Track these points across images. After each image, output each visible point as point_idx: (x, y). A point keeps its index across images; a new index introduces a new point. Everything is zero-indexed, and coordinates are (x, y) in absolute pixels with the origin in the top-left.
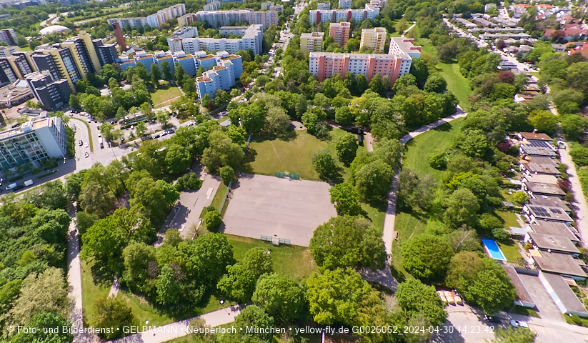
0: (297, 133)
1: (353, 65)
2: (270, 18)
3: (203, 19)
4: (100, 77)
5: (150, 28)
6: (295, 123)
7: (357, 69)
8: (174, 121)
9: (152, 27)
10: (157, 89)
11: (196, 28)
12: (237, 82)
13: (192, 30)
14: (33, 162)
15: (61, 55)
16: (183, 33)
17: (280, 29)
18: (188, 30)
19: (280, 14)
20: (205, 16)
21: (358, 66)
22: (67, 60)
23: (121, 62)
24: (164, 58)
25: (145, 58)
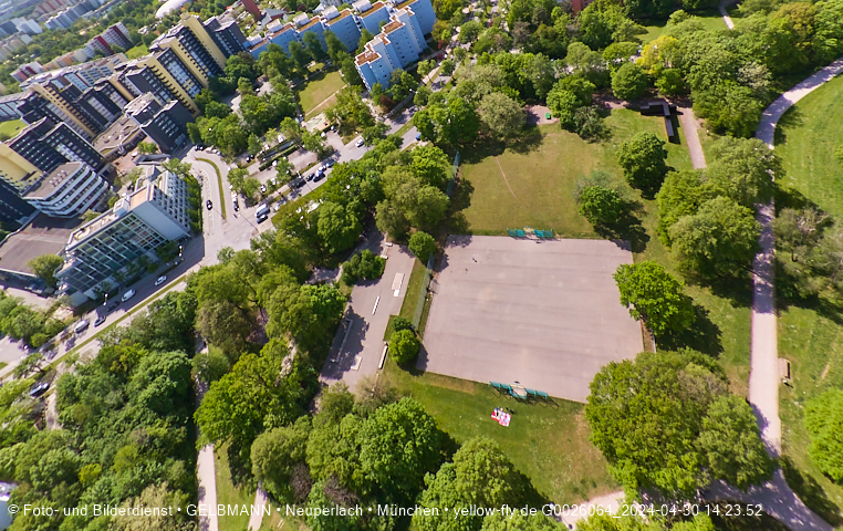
0: (542, 132)
4: (226, 80)
6: (537, 109)
8: (334, 141)
10: (308, 81)
12: (429, 41)
14: (148, 254)
15: (162, 63)
22: (174, 66)
23: (251, 47)
24: (308, 26)
25: (281, 33)
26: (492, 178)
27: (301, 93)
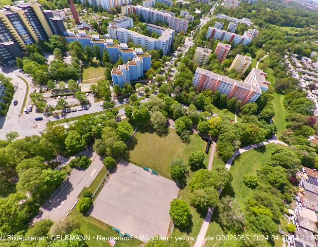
0: (169, 131)
1: (222, 86)
2: (182, 25)
3: (139, 13)
4: (48, 44)
5: (102, 9)
6: (171, 121)
7: (224, 89)
8: (91, 98)
9: (104, 8)
10: (90, 66)
11: (132, 20)
13: (129, 21)
16: (120, 22)
17: (186, 35)
18: (125, 20)
19: (190, 23)
20: (141, 10)
21: (225, 87)
23: (68, 36)
24: (98, 42)
25: (84, 38)
26: (146, 142)
27: (85, 70)
